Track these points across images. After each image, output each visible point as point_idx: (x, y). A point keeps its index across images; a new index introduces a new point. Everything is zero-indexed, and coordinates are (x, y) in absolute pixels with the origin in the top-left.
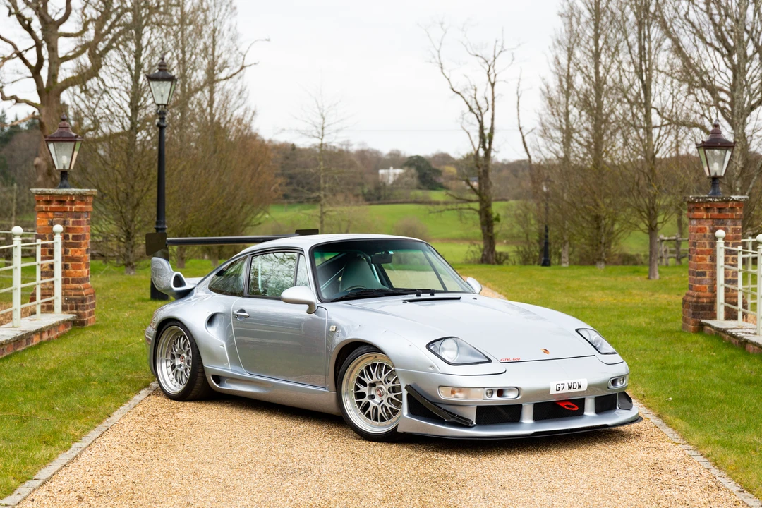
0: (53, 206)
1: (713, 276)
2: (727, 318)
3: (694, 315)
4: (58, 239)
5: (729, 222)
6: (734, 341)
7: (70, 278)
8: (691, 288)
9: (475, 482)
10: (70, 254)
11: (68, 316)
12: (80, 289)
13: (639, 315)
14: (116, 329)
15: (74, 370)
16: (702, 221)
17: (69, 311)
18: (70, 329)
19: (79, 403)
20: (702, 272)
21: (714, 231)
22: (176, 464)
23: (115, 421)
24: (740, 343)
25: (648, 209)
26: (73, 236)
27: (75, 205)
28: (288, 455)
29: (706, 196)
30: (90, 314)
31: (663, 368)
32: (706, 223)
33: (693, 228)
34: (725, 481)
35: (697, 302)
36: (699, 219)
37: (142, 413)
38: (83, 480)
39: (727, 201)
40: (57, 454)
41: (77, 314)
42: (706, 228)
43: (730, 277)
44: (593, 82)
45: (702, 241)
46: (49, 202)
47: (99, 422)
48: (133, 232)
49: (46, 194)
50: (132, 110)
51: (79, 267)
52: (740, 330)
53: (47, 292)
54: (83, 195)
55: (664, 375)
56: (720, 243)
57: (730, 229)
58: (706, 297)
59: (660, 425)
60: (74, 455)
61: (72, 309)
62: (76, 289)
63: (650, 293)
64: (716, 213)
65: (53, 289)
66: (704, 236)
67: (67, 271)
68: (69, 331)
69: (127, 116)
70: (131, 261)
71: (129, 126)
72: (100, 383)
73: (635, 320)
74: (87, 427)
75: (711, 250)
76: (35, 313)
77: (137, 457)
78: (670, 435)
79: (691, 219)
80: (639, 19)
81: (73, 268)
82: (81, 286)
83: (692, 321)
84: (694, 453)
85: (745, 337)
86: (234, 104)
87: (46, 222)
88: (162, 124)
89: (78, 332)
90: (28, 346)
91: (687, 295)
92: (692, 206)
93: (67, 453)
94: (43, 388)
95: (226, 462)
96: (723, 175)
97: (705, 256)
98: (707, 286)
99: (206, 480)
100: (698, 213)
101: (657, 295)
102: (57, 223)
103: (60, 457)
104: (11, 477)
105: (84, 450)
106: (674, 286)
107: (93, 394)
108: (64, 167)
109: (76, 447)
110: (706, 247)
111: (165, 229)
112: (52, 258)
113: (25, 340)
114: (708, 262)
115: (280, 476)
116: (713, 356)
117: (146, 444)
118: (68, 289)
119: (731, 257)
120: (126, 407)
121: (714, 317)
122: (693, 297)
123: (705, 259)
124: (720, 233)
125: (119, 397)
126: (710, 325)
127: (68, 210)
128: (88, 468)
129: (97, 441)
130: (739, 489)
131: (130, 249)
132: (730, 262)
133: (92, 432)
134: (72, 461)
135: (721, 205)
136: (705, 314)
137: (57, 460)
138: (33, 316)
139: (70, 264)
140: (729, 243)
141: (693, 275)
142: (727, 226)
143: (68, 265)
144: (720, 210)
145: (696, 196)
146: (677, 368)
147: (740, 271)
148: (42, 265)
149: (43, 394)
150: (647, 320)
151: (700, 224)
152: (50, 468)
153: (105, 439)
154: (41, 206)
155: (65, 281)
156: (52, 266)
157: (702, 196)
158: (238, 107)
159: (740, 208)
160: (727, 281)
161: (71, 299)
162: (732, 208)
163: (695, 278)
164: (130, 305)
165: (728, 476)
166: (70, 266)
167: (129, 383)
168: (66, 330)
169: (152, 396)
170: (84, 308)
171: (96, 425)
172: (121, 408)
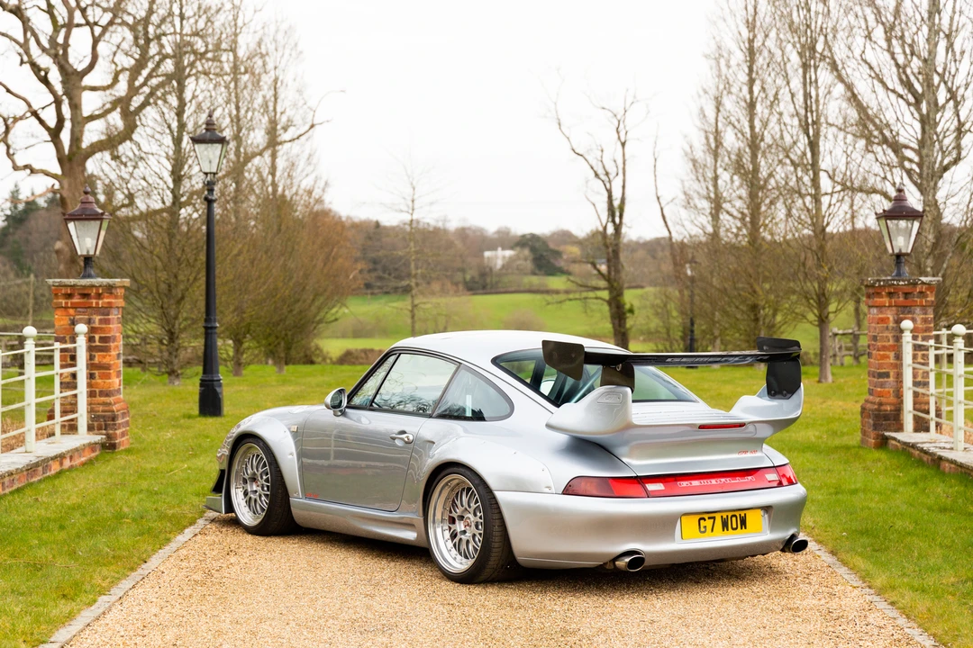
0: (76, 300)
1: (899, 376)
2: (917, 430)
3: (876, 427)
4: (81, 343)
5: (918, 310)
6: (925, 458)
7: (97, 390)
8: (871, 392)
9: (602, 637)
10: (96, 361)
11: (97, 438)
12: (110, 404)
13: (807, 427)
14: (156, 453)
15: (102, 504)
16: (884, 309)
17: (96, 431)
18: (97, 453)
19: (108, 547)
20: (884, 373)
21: (898, 321)
22: (228, 621)
23: (153, 568)
24: (933, 460)
25: (818, 295)
26: (101, 338)
27: (102, 299)
28: (369, 608)
29: (889, 278)
30: (123, 434)
31: (837, 493)
32: (888, 312)
33: (873, 318)
34: (915, 633)
35: (879, 410)
36: (880, 307)
37: (187, 557)
38: (111, 642)
39: (915, 284)
40: (79, 610)
41: (107, 435)
42: (888, 318)
43: (919, 379)
44: (747, 139)
45: (885, 335)
46: (69, 296)
47: (132, 569)
48: (177, 331)
49: (66, 286)
50: (174, 181)
51: (108, 376)
52: (934, 445)
53: (68, 407)
54: (112, 287)
55: (838, 501)
56: (907, 337)
57: (919, 318)
58: (890, 404)
59: (833, 564)
60: (101, 611)
61: (100, 428)
62: (104, 404)
63: (820, 400)
64: (901, 299)
65: (76, 404)
66: (887, 328)
67: (93, 381)
68: (97, 456)
69: (168, 188)
70: (175, 368)
71: (171, 201)
72: (134, 520)
73: (803, 433)
74: (116, 576)
75: (895, 346)
76: (54, 434)
77: (179, 612)
78: (846, 576)
79: (870, 307)
80: (804, 60)
81: (101, 378)
82: (111, 399)
83: (872, 434)
84: (877, 598)
85: (938, 453)
86: (302, 171)
87: (65, 321)
88: (210, 197)
89: (108, 457)
90: (45, 475)
91: (867, 401)
92: (871, 291)
93: (93, 608)
94: (62, 528)
95: (291, 618)
96: (909, 251)
97: (888, 353)
98: (891, 390)
99: (266, 640)
100: (878, 300)
101: (829, 403)
102: (80, 321)
103: (84, 613)
104: (21, 640)
105: (113, 605)
106: (850, 390)
107: (125, 536)
108: (88, 252)
109: (103, 600)
110: (889, 341)
111: (216, 328)
112: (74, 365)
113: (40, 468)
114: (892, 360)
115: (359, 634)
116: (899, 476)
117: (191, 596)
118: (94, 404)
119: (920, 353)
120: (167, 550)
121: (900, 428)
122: (874, 403)
123: (888, 357)
124: (907, 324)
125: (158, 537)
126: (895, 439)
127: (94, 305)
128: (118, 627)
129: (130, 592)
130: (933, 643)
131: (174, 353)
132: (920, 360)
133: (124, 581)
134: (97, 619)
135: (908, 289)
136: (889, 425)
137: (79, 618)
138: (52, 438)
139: (96, 372)
140: (917, 336)
141: (874, 377)
142: (915, 316)
143: (94, 374)
144: (906, 295)
145: (876, 278)
146: (854, 492)
147: (931, 370)
148: (61, 375)
149: (61, 535)
150: (817, 433)
151: (881, 312)
152: (69, 628)
153: (140, 591)
154: (60, 301)
155: (91, 394)
156: (74, 376)
157: (884, 278)
158: (307, 175)
159: (932, 292)
160: (916, 384)
161: (99, 416)
162: (921, 292)
163: (876, 380)
164: (174, 423)
165: (919, 626)
166: (97, 375)
167: (170, 521)
168: (93, 455)
169: (199, 536)
170: (115, 427)
171: (128, 574)
172: (160, 551)
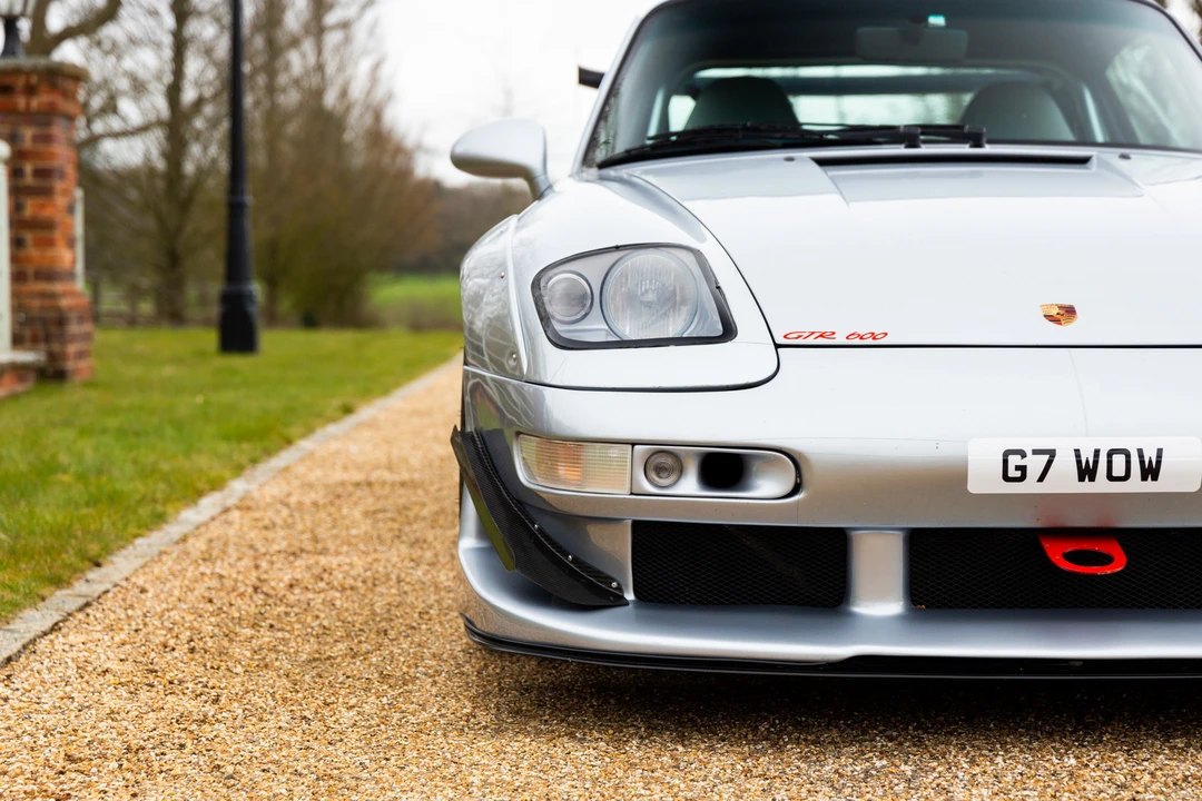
7: (31, 269)
10: (28, 212)
11: (26, 356)
12: (52, 296)
14: (142, 391)
17: (28, 345)
18: (29, 383)
23: (117, 577)
26: (35, 170)
27: (38, 98)
30: (81, 355)
41: (49, 352)
47: (58, 582)
48: (181, 252)
50: (177, 18)
51: (50, 243)
54: (57, 75)
61: (35, 340)
62: (44, 295)
67: (22, 252)
68: (29, 390)
69: (168, 30)
70: (181, 309)
71: (172, 51)
72: (81, 476)
81: (36, 245)
82: (58, 287)
118: (25, 295)
125: (135, 512)
127: (22, 108)
129: (43, 645)
133: (29, 613)
139: (29, 237)
143: (24, 238)
153: (72, 638)
155: (18, 277)
161: (34, 318)
166: (30, 240)
167: (165, 478)
168: (20, 388)
169: (235, 515)
170: (64, 339)
171: (45, 591)
172: (139, 541)
